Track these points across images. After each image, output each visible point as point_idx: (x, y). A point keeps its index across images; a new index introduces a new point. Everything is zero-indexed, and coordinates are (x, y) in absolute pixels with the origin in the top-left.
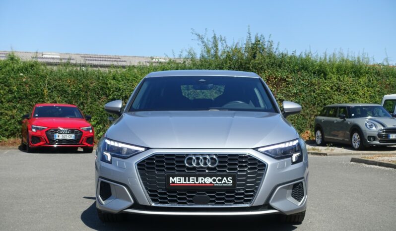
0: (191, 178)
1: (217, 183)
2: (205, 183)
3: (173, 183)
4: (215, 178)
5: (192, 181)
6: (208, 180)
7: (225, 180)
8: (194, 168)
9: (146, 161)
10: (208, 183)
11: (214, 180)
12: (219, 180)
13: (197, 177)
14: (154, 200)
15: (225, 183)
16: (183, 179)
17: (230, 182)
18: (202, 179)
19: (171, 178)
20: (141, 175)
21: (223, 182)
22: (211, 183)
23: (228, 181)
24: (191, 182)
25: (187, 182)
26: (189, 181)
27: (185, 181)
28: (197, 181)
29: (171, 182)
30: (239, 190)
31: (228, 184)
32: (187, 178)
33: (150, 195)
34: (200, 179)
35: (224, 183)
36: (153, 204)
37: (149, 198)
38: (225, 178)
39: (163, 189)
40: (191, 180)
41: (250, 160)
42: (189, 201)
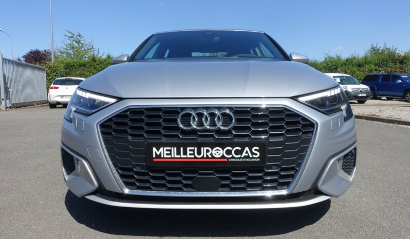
0: (188, 149)
1: (233, 157)
2: (213, 157)
3: (159, 156)
4: (231, 149)
5: (190, 153)
6: (218, 153)
7: (247, 152)
8: (194, 132)
9: (114, 119)
10: (217, 156)
11: (229, 152)
12: (237, 152)
13: (199, 146)
14: (128, 184)
15: (248, 157)
16: (174, 150)
17: (256, 154)
18: (208, 151)
19: (154, 149)
20: (106, 142)
21: (244, 154)
22: (223, 157)
23: (253, 153)
24: (189, 156)
25: (182, 156)
26: (185, 153)
27: (179, 153)
28: (199, 153)
29: (154, 156)
30: (270, 167)
31: (253, 158)
32: (182, 149)
33: (122, 176)
34: (204, 150)
35: (245, 157)
36: (127, 191)
37: (120, 181)
38: (247, 149)
39: (142, 167)
40: (188, 152)
41: (287, 116)
42: (187, 186)
